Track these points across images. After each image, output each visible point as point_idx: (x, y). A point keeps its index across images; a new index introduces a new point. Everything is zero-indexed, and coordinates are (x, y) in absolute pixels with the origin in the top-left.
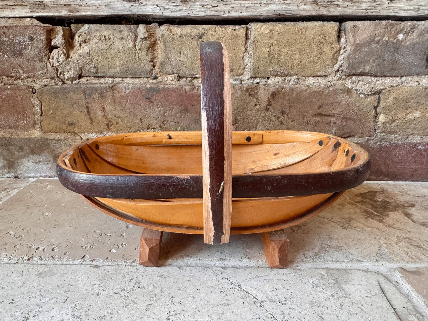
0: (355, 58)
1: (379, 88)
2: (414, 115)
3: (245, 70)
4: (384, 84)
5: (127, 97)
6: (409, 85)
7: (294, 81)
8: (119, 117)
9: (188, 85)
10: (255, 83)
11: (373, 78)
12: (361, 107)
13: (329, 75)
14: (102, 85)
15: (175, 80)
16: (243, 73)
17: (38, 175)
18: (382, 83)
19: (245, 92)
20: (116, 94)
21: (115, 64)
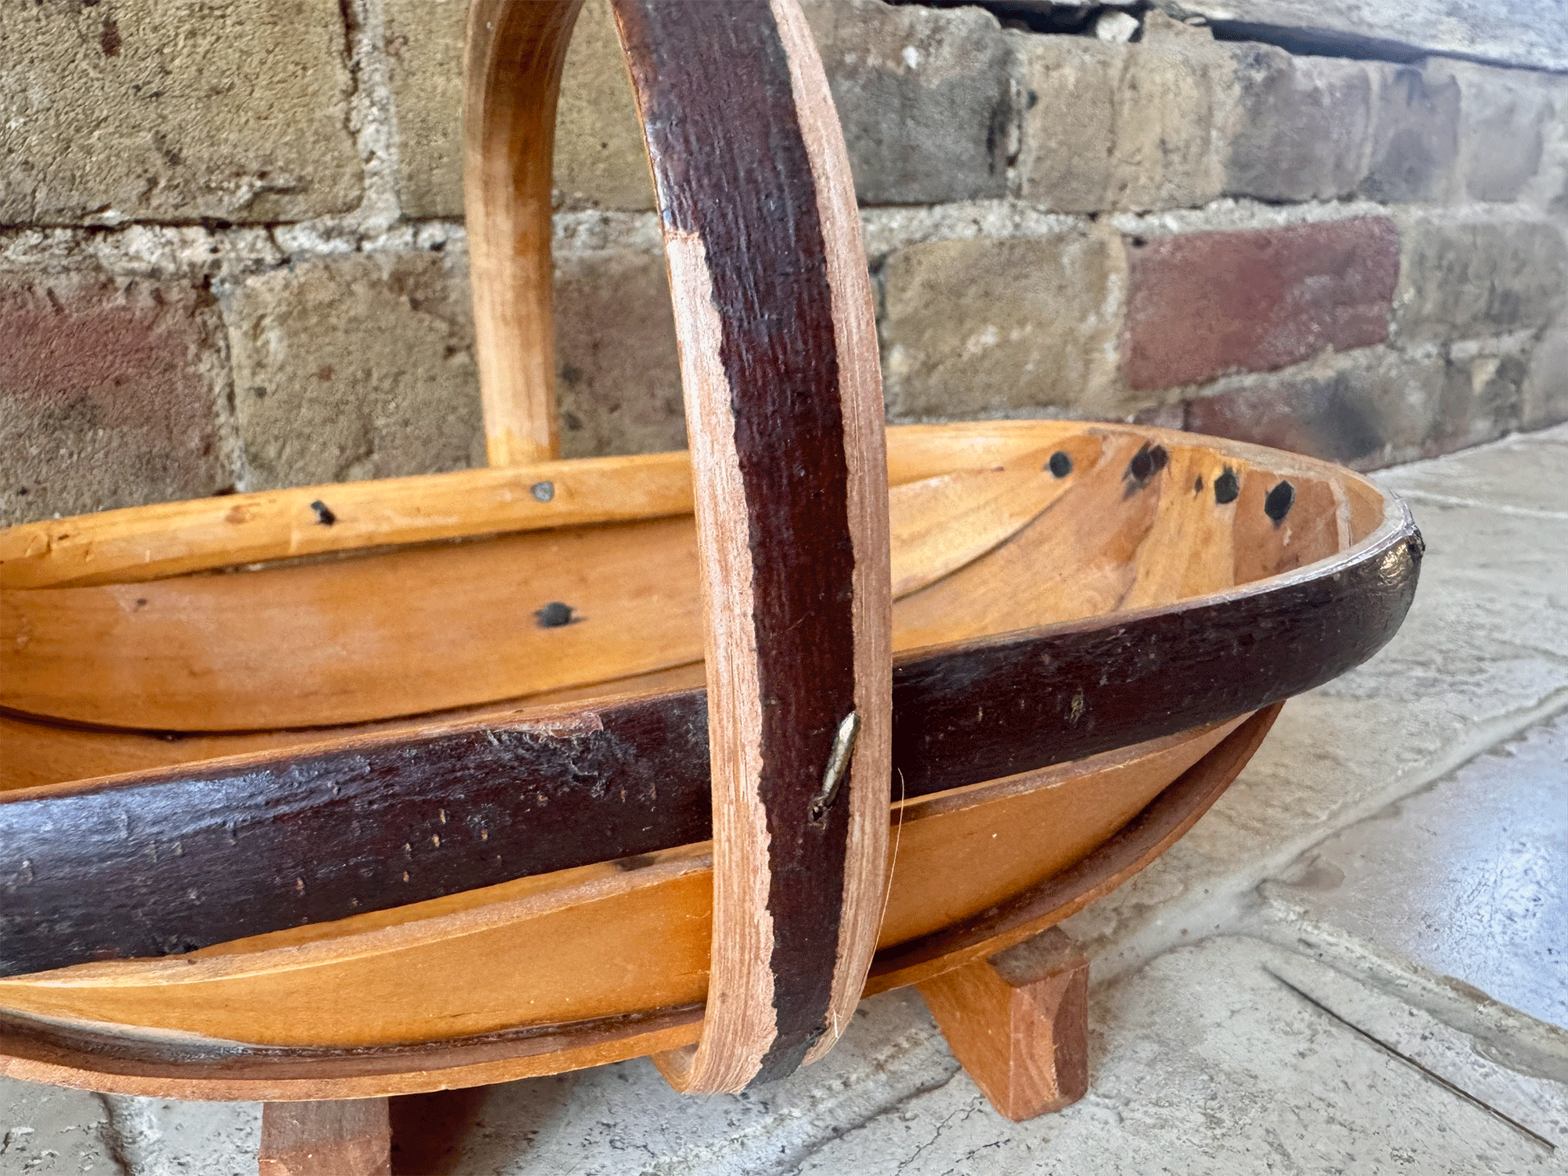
1: (876, 248)
2: (983, 339)
3: (367, 182)
4: (886, 233)
6: (955, 236)
7: (591, 232)
9: (66, 270)
10: (427, 245)
16: (360, 198)
18: (883, 230)
19: (391, 289)
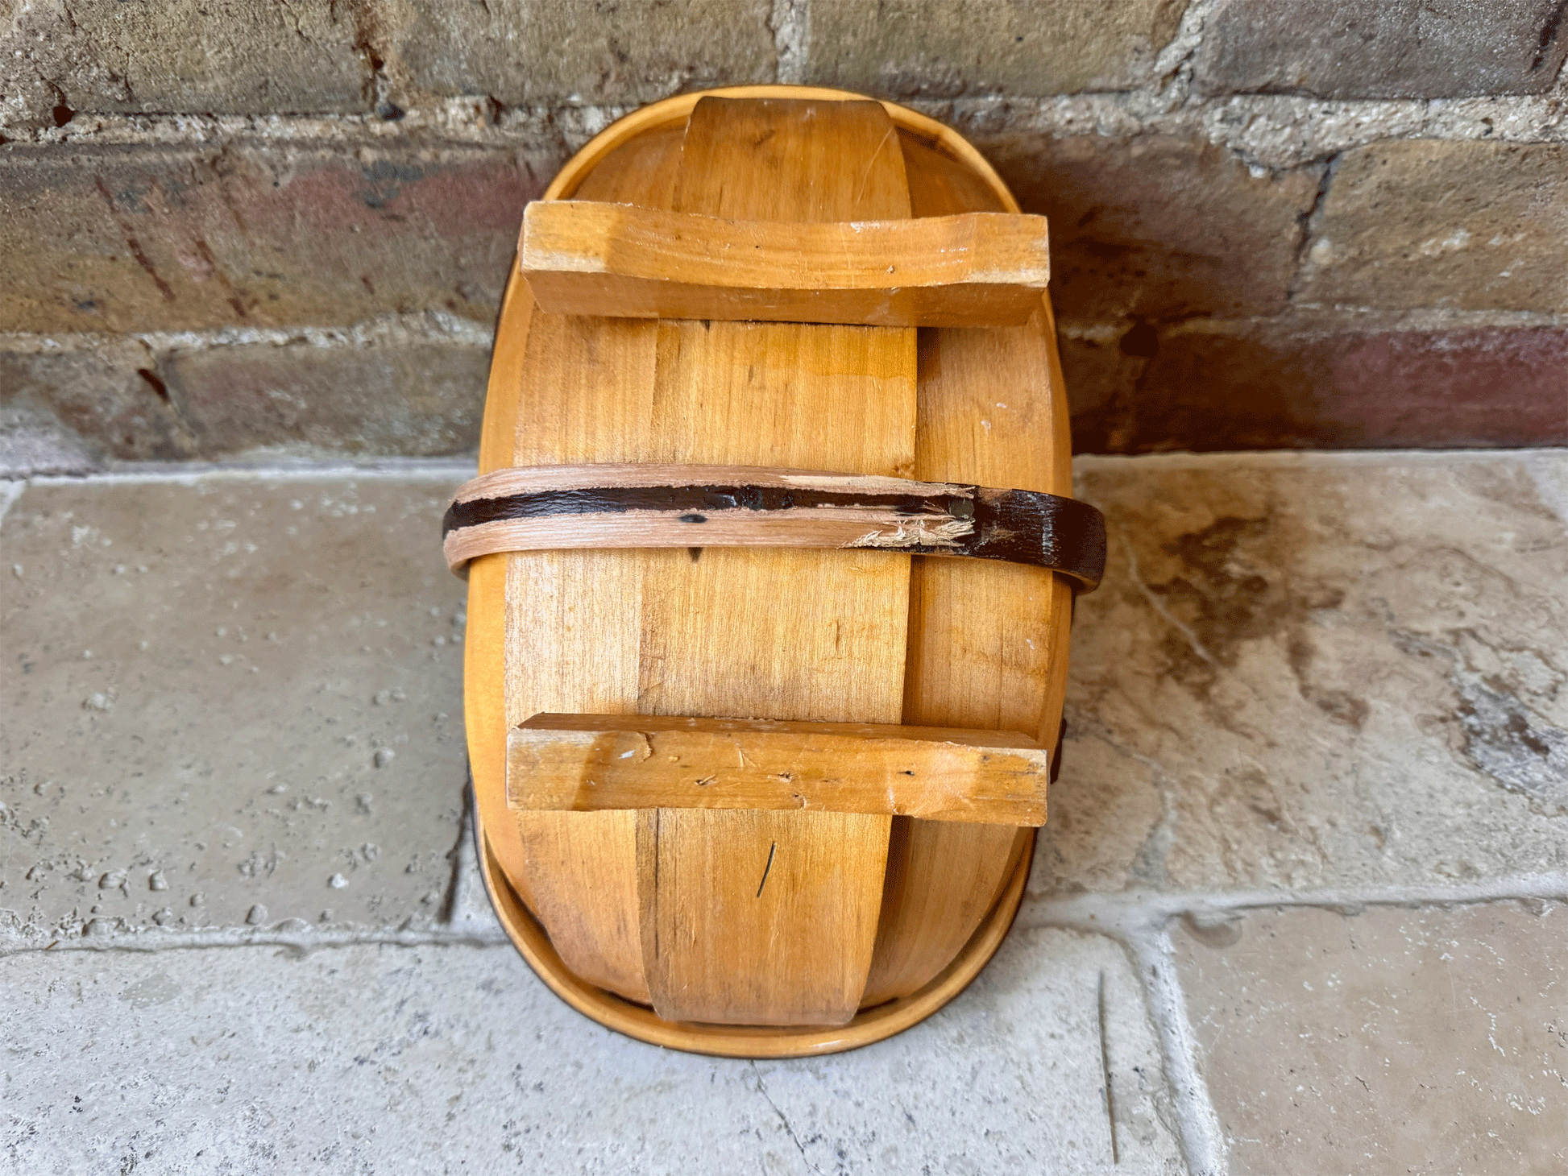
0: (1250, 30)
1: (1328, 143)
2: (1445, 243)
3: (781, 70)
4: (1351, 128)
5: (288, 203)
6: (1449, 135)
7: (987, 119)
8: (273, 276)
9: (539, 146)
11: (1313, 106)
12: (1249, 218)
13: (1138, 88)
14: (167, 158)
15: (481, 120)
17: (24, 468)
18: (1347, 124)
20: (238, 190)
21: (199, 63)
